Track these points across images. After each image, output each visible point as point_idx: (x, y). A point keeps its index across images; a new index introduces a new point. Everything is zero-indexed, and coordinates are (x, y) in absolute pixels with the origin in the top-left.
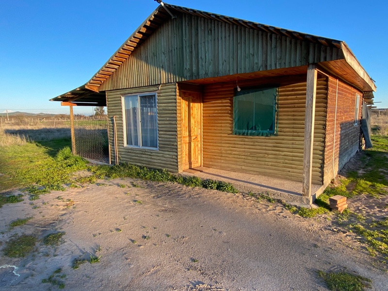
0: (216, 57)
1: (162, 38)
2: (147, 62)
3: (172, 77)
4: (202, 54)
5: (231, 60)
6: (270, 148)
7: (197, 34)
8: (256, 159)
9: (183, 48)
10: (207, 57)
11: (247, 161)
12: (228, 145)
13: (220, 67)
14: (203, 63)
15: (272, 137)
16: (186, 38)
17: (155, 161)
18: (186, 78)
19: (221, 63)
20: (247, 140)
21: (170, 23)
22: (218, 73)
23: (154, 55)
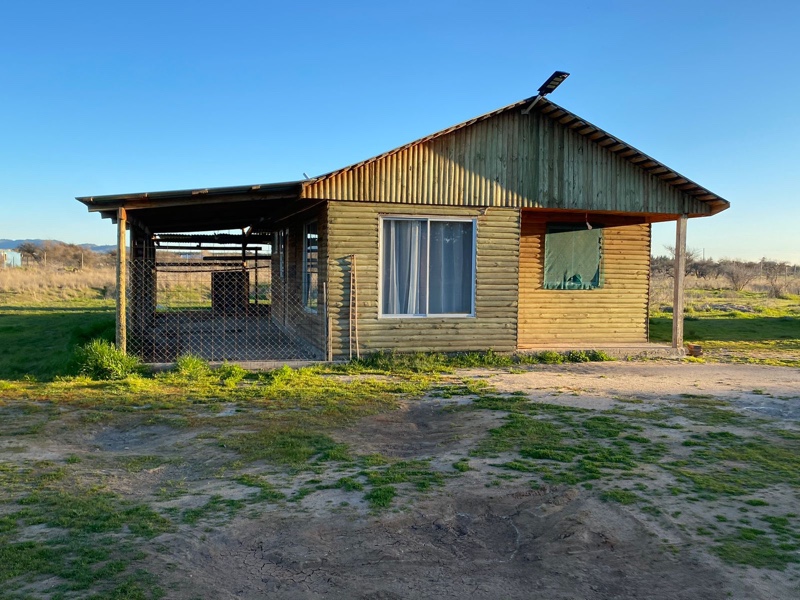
0: (589, 186)
1: (500, 136)
2: (461, 164)
3: (515, 198)
4: (568, 176)
5: (609, 192)
6: (594, 305)
7: (562, 148)
8: (575, 321)
9: (537, 160)
10: (576, 182)
11: (564, 325)
12: (535, 305)
13: (595, 199)
14: (571, 189)
15: (597, 290)
16: (543, 148)
17: (466, 337)
18: (542, 203)
19: (595, 193)
20: (562, 295)
21: (516, 118)
22: (592, 205)
23: (480, 158)
